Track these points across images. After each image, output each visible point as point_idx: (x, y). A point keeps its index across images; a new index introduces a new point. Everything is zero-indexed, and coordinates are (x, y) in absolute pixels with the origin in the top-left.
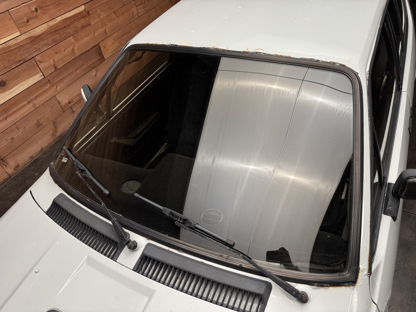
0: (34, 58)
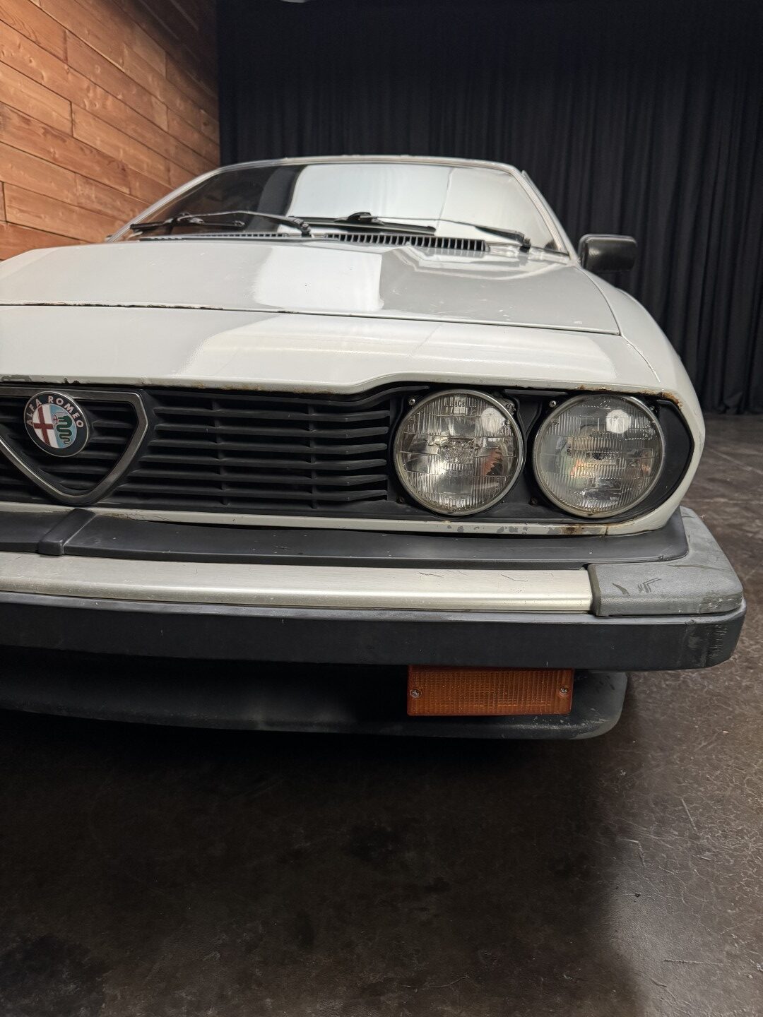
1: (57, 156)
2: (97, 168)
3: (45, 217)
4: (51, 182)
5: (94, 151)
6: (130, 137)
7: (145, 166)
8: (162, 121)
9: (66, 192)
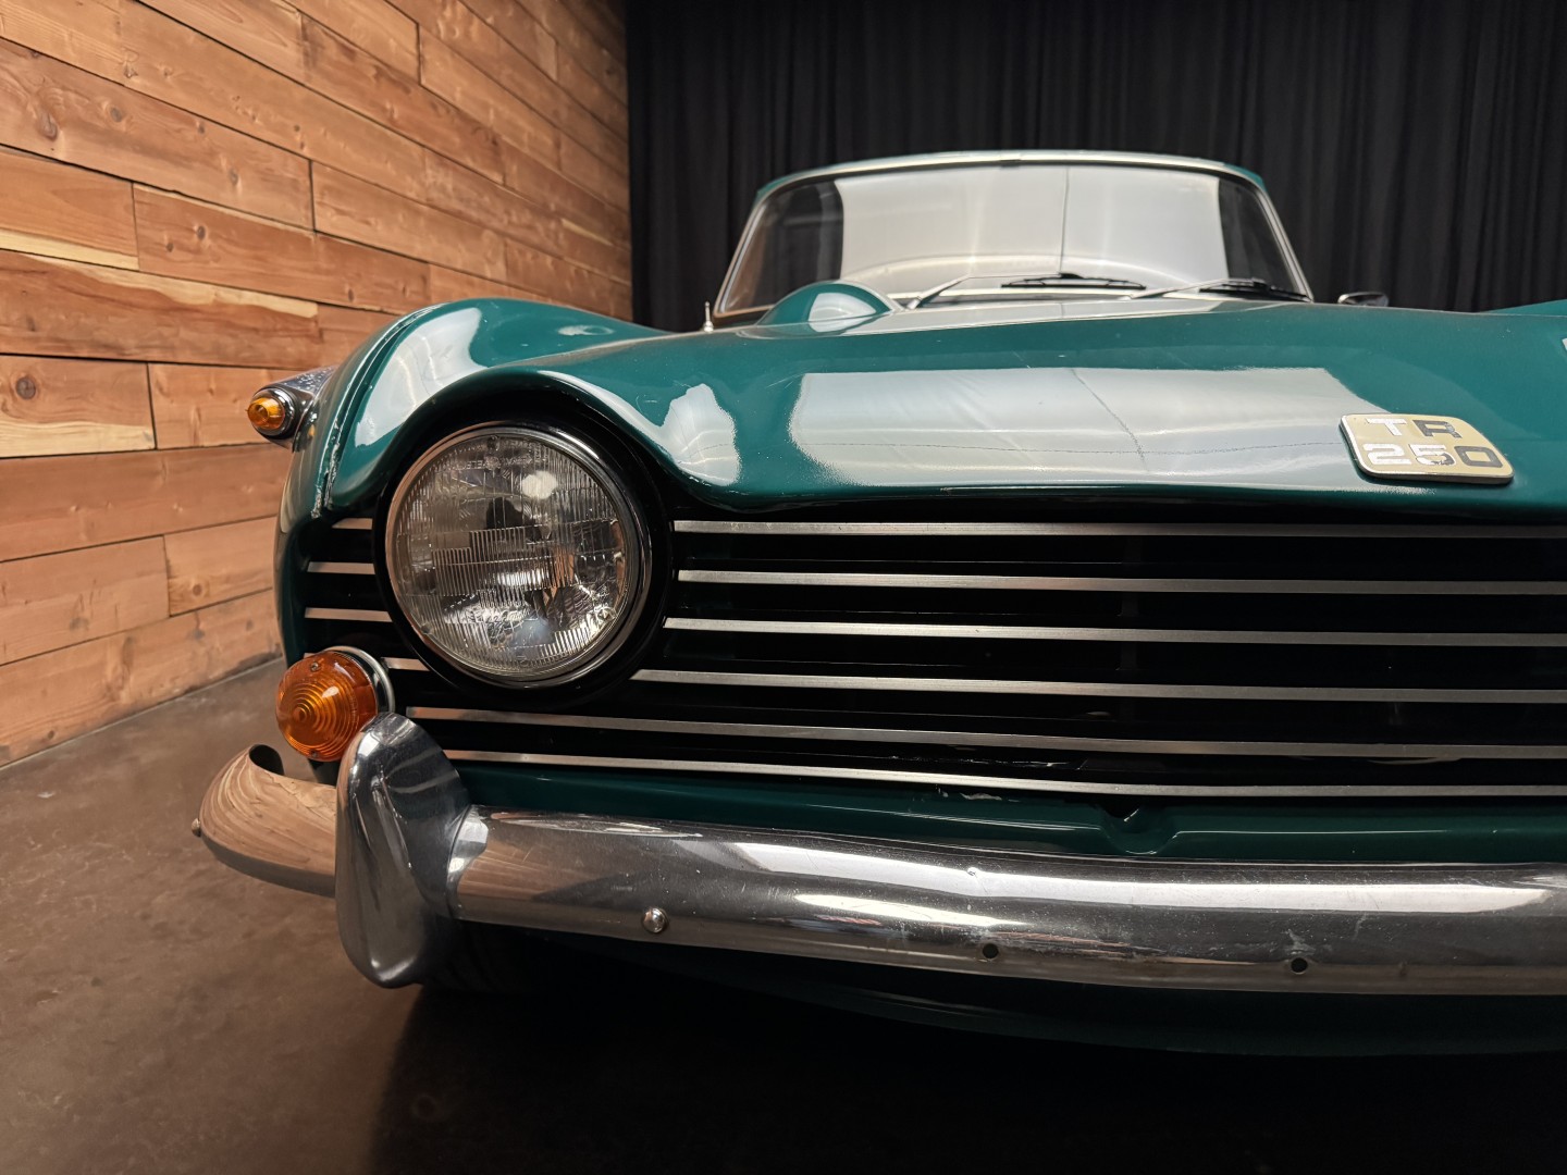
0: (150, 365)
1: (396, 116)
2: (457, 140)
3: (377, 223)
4: (386, 162)
5: (453, 111)
6: (504, 88)
7: (525, 138)
8: (549, 63)
9: (409, 179)
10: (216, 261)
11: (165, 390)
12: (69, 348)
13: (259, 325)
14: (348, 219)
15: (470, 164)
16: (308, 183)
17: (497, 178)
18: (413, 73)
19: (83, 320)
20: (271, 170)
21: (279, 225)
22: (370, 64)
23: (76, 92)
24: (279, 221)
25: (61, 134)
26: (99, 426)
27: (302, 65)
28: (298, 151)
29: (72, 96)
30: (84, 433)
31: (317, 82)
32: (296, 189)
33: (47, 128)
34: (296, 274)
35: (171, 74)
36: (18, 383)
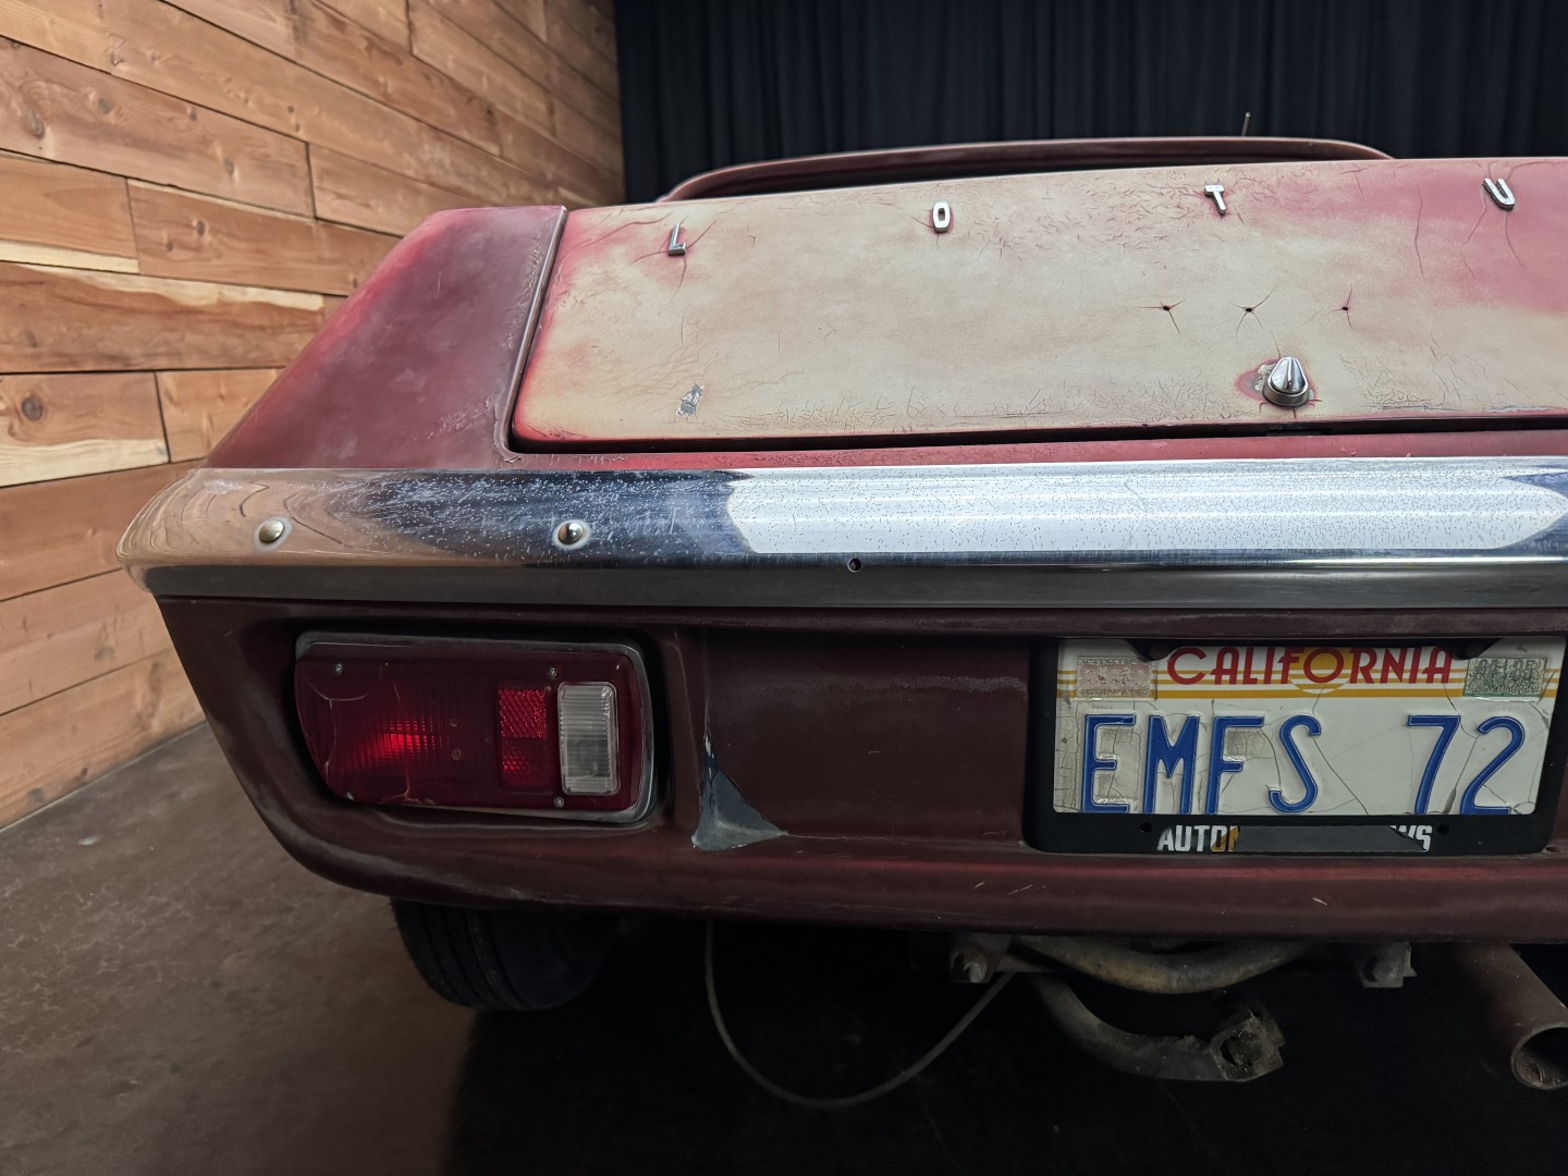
0: (158, 374)
10: (219, 257)
11: (175, 399)
12: (73, 363)
13: (265, 322)
14: (346, 202)
15: (465, 135)
16: (306, 167)
17: (494, 149)
18: (403, 42)
19: (85, 332)
20: (267, 156)
21: (279, 215)
22: (361, 36)
23: (62, 85)
24: (279, 211)
25: (48, 130)
26: (111, 444)
27: (292, 41)
28: (294, 134)
29: (57, 88)
30: (94, 452)
31: (309, 59)
32: (294, 175)
33: (33, 125)
34: (300, 266)
35: (158, 58)
36: (24, 404)
